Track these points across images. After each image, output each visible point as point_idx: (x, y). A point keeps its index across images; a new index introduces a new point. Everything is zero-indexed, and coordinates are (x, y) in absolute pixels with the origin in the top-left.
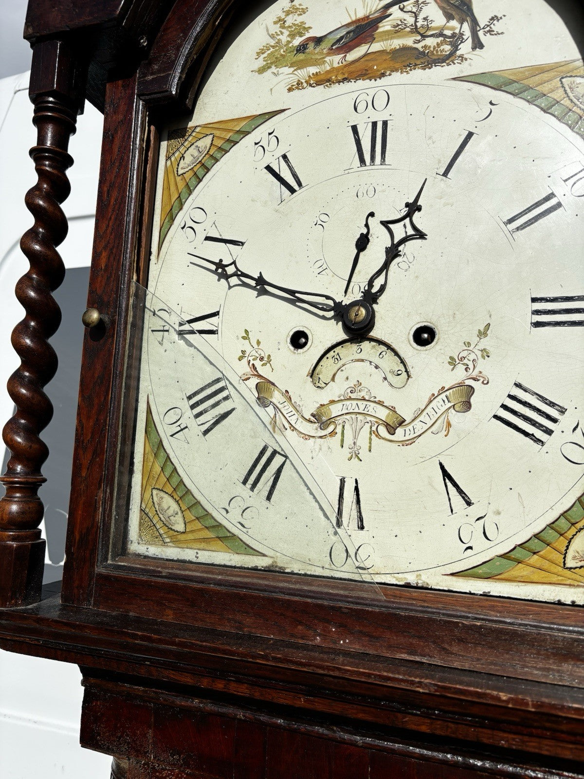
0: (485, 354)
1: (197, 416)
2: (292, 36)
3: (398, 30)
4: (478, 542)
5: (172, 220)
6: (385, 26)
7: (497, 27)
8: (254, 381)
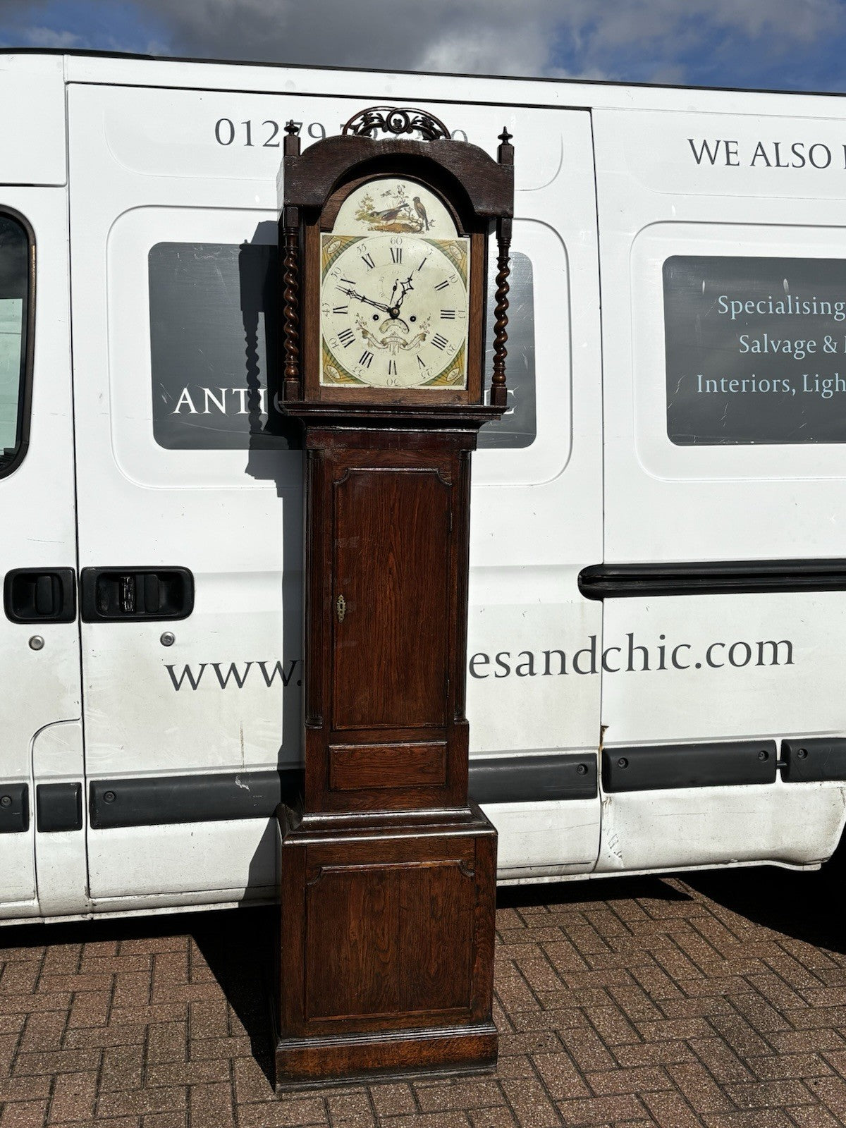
0: (429, 325)
1: (342, 341)
2: (369, 209)
3: (404, 217)
4: (427, 376)
5: (327, 271)
6: (400, 214)
7: (433, 224)
8: (361, 330)
